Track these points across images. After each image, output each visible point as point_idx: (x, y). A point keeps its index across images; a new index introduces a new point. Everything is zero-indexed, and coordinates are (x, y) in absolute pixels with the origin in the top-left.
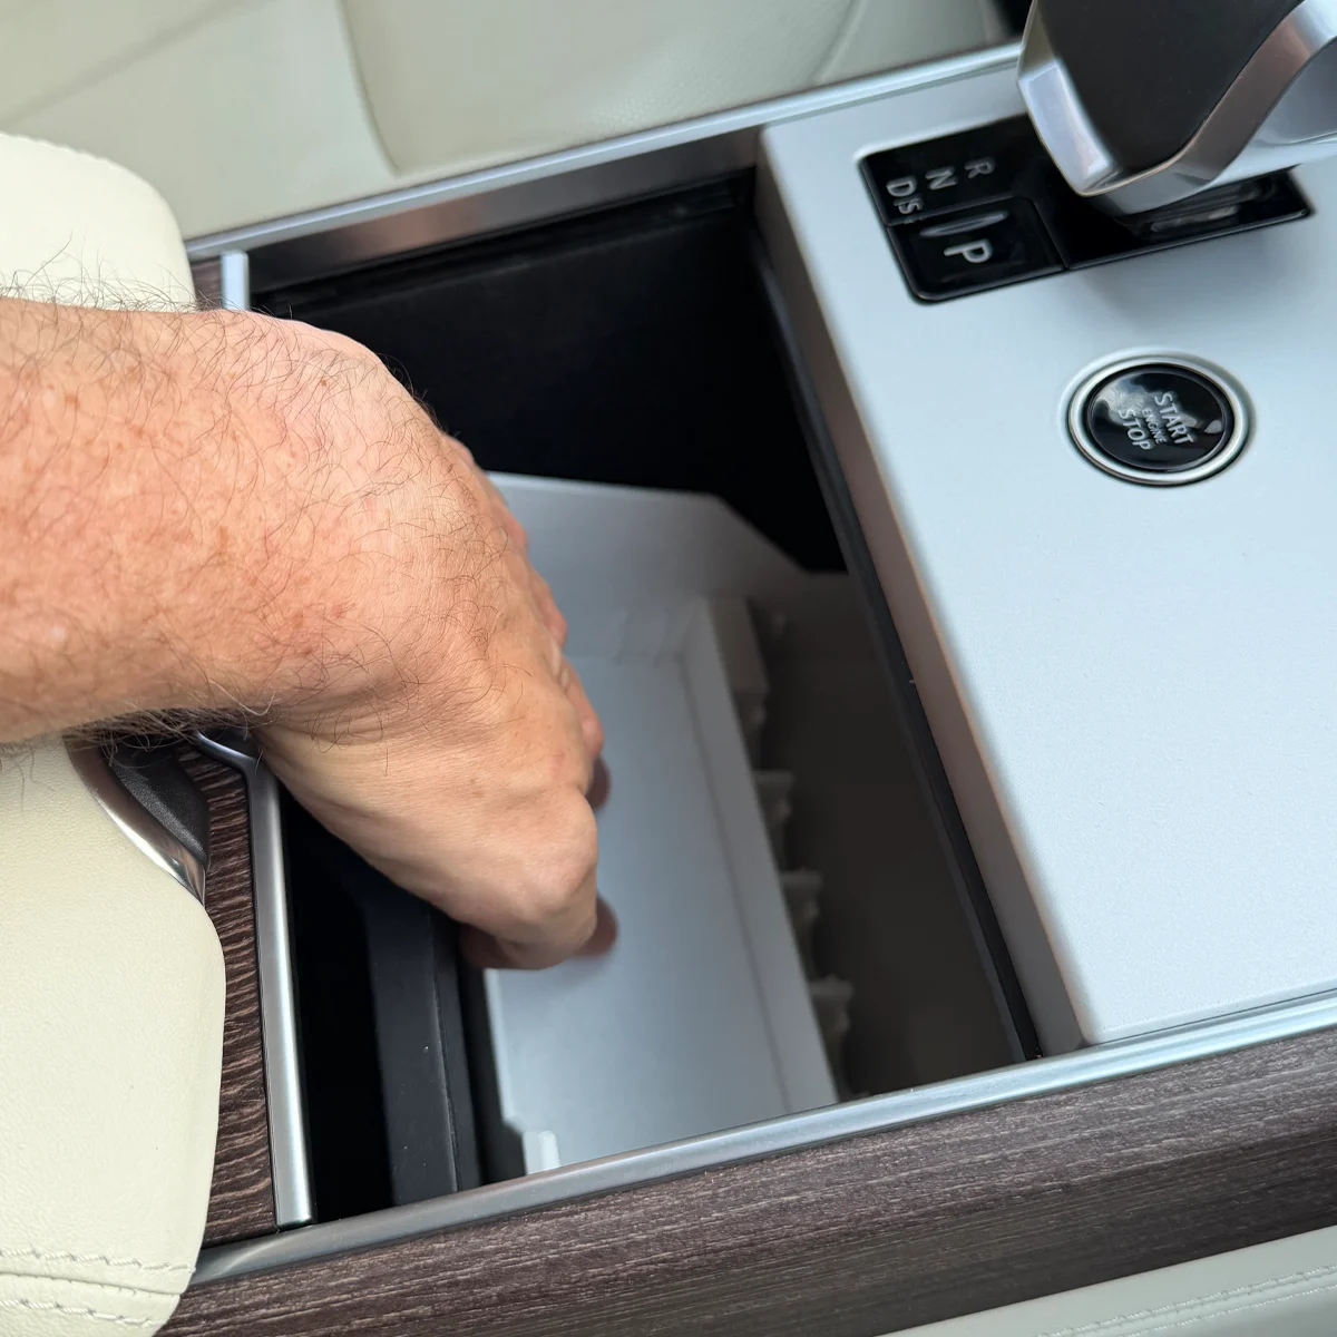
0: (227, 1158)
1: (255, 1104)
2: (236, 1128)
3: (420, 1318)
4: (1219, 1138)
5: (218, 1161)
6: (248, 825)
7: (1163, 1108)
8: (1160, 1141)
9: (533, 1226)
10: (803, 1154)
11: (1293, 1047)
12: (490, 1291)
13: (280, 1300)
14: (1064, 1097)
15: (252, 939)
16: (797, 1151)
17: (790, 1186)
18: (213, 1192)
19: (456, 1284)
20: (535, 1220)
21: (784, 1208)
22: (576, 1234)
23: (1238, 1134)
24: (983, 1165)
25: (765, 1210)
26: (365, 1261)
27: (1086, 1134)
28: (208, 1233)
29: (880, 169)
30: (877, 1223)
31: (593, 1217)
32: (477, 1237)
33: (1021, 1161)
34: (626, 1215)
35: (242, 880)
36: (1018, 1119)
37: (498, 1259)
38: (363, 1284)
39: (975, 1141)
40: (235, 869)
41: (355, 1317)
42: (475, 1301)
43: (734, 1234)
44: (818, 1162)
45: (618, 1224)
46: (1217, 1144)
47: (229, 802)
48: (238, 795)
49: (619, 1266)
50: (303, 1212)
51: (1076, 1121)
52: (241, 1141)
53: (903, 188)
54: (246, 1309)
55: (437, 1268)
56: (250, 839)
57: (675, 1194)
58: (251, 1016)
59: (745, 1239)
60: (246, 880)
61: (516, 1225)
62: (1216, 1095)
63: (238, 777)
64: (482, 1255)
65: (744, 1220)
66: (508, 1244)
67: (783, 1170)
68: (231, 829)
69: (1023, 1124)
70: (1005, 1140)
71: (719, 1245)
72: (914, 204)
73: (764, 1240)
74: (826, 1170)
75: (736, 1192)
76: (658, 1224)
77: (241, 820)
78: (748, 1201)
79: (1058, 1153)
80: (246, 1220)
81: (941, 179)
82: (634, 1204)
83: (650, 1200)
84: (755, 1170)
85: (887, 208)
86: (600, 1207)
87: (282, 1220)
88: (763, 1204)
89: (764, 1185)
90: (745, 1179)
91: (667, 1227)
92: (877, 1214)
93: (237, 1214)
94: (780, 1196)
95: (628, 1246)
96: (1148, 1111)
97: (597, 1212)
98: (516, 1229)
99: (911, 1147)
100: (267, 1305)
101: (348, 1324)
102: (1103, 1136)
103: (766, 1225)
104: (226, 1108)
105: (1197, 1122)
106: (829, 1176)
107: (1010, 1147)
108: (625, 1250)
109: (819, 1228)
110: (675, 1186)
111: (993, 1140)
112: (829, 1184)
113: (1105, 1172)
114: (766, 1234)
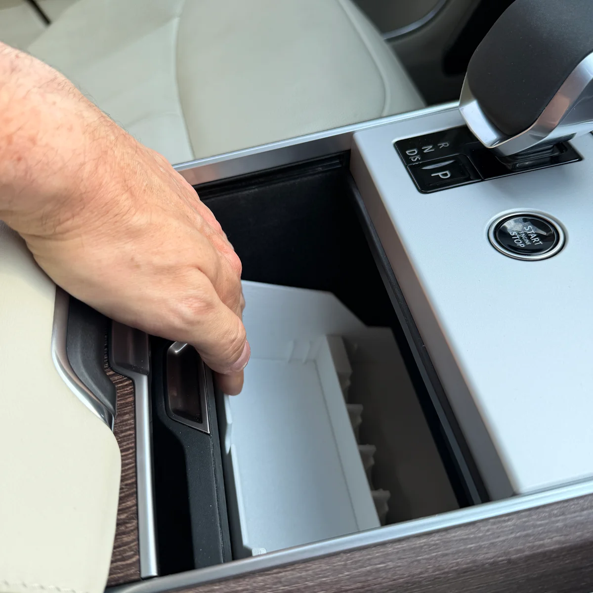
0: (119, 546)
1: (132, 522)
2: (124, 533)
4: (579, 537)
5: (115, 548)
6: (134, 401)
7: (553, 522)
8: (552, 538)
9: (260, 578)
10: (387, 545)
14: (507, 518)
15: (134, 450)
16: (383, 544)
17: (382, 559)
18: (112, 562)
20: (261, 576)
21: (378, 570)
22: (280, 582)
23: (588, 535)
24: (470, 550)
25: (369, 571)
27: (518, 534)
28: (109, 581)
29: (402, 147)
30: (421, 577)
32: (234, 583)
33: (488, 548)
34: (304, 574)
35: (131, 424)
36: (487, 528)
39: (466, 539)
40: (128, 420)
43: (356, 582)
44: (394, 549)
45: (300, 577)
46: (578, 539)
47: (126, 392)
48: (131, 389)
50: (154, 571)
51: (513, 529)
52: (126, 539)
53: (413, 153)
56: (135, 407)
57: (327, 564)
58: (132, 483)
59: (359, 585)
60: (133, 424)
61: (252, 578)
62: (577, 516)
63: (131, 381)
65: (359, 576)
66: (249, 587)
67: (378, 553)
68: (127, 403)
69: (488, 530)
70: (480, 538)
71: (348, 588)
72: (418, 157)
73: (369, 586)
74: (397, 553)
75: (356, 562)
76: (320, 578)
77: (131, 399)
78: (361, 567)
79: (505, 543)
80: (127, 575)
81: (428, 149)
82: (308, 568)
83: (314, 566)
84: (364, 552)
85: (406, 160)
86: (292, 570)
87: (143, 575)
88: (368, 568)
89: (369, 559)
90: (360, 557)
91: (324, 579)
92: (421, 573)
93: (122, 572)
94: (376, 564)
95: (305, 588)
96: (547, 524)
97: (290, 572)
98: (252, 580)
99: (437, 542)
102: (526, 536)
103: (370, 578)
104: (119, 524)
105: (568, 529)
106: (399, 555)
107: (483, 542)
108: (303, 590)
109: (394, 580)
110: (327, 560)
111: (475, 538)
112: (399, 559)
113: (527, 553)
114: (370, 583)
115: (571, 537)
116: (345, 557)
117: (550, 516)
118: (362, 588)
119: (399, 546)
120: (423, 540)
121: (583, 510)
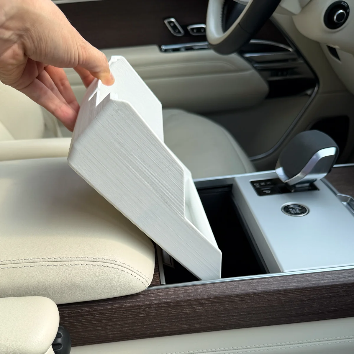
0: (155, 277)
1: (157, 272)
3: (181, 297)
4: (302, 285)
7: (293, 280)
8: (293, 284)
10: (239, 281)
11: (313, 274)
12: (192, 294)
13: (161, 292)
17: (237, 284)
19: (187, 292)
21: (236, 287)
22: (205, 288)
23: (305, 285)
24: (266, 285)
25: (233, 287)
26: (174, 289)
27: (282, 282)
29: (253, 183)
31: (208, 286)
32: (191, 287)
37: (194, 290)
38: (174, 291)
39: (265, 281)
41: (172, 296)
42: (190, 295)
43: (229, 290)
44: (241, 282)
45: (212, 287)
49: (211, 293)
50: (164, 283)
53: (257, 185)
54: (156, 293)
55: (184, 290)
62: (301, 279)
64: (191, 289)
65: (230, 288)
66: (195, 288)
69: (272, 280)
71: (226, 291)
72: (259, 186)
73: (233, 292)
75: (229, 285)
76: (217, 288)
78: (231, 286)
80: (157, 284)
81: (263, 184)
82: (214, 285)
83: (216, 285)
84: (232, 282)
85: (254, 187)
87: (161, 284)
88: (233, 286)
89: (233, 284)
91: (219, 288)
93: (155, 283)
96: (291, 280)
98: (197, 287)
100: (159, 293)
101: (171, 297)
102: (284, 282)
103: (233, 289)
107: (270, 283)
109: (241, 291)
110: (220, 283)
111: (268, 281)
112: (243, 285)
113: (284, 288)
114: (233, 291)
115: (299, 285)
116: (226, 283)
117: (292, 278)
118: (231, 292)
119: (243, 282)
120: (251, 281)
121: (304, 277)
